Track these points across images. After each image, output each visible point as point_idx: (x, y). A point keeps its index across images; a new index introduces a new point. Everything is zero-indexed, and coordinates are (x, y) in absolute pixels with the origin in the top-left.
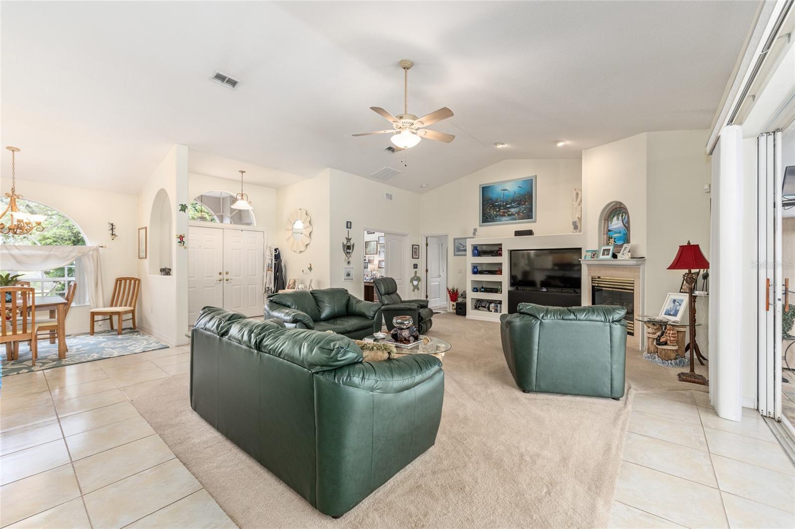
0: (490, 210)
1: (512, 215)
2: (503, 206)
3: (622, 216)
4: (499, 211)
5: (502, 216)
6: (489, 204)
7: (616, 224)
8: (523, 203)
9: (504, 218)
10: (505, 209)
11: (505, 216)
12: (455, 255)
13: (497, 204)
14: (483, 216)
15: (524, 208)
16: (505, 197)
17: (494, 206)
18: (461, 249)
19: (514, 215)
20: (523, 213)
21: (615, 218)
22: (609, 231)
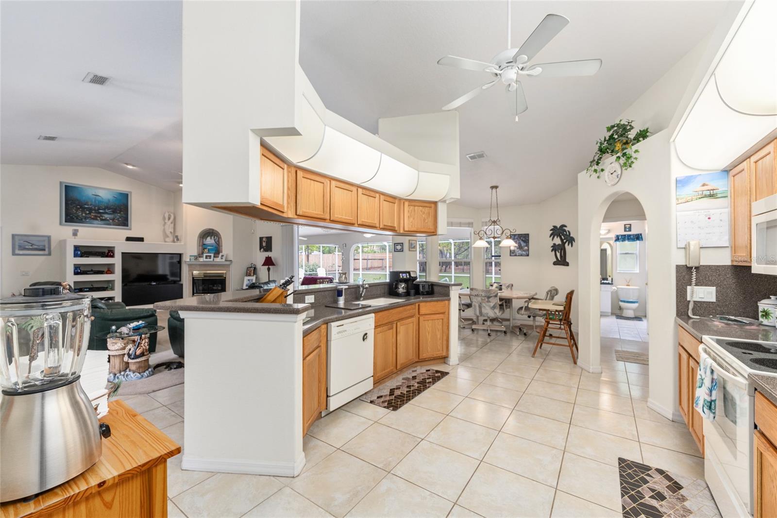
0: (77, 211)
1: (105, 220)
2: (95, 210)
3: (214, 237)
4: (90, 213)
5: (93, 219)
6: (74, 205)
7: (209, 241)
8: (118, 212)
9: (95, 222)
10: (96, 213)
11: (97, 219)
12: (14, 254)
13: (86, 206)
14: (67, 215)
15: (119, 216)
16: (97, 202)
17: (83, 209)
18: (27, 247)
19: (108, 220)
20: (119, 221)
21: (209, 238)
22: (204, 244)
